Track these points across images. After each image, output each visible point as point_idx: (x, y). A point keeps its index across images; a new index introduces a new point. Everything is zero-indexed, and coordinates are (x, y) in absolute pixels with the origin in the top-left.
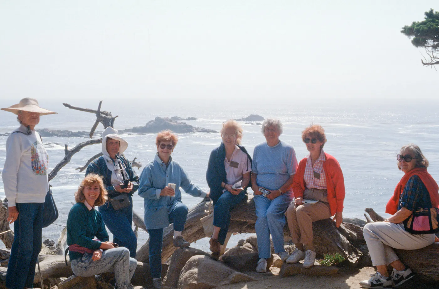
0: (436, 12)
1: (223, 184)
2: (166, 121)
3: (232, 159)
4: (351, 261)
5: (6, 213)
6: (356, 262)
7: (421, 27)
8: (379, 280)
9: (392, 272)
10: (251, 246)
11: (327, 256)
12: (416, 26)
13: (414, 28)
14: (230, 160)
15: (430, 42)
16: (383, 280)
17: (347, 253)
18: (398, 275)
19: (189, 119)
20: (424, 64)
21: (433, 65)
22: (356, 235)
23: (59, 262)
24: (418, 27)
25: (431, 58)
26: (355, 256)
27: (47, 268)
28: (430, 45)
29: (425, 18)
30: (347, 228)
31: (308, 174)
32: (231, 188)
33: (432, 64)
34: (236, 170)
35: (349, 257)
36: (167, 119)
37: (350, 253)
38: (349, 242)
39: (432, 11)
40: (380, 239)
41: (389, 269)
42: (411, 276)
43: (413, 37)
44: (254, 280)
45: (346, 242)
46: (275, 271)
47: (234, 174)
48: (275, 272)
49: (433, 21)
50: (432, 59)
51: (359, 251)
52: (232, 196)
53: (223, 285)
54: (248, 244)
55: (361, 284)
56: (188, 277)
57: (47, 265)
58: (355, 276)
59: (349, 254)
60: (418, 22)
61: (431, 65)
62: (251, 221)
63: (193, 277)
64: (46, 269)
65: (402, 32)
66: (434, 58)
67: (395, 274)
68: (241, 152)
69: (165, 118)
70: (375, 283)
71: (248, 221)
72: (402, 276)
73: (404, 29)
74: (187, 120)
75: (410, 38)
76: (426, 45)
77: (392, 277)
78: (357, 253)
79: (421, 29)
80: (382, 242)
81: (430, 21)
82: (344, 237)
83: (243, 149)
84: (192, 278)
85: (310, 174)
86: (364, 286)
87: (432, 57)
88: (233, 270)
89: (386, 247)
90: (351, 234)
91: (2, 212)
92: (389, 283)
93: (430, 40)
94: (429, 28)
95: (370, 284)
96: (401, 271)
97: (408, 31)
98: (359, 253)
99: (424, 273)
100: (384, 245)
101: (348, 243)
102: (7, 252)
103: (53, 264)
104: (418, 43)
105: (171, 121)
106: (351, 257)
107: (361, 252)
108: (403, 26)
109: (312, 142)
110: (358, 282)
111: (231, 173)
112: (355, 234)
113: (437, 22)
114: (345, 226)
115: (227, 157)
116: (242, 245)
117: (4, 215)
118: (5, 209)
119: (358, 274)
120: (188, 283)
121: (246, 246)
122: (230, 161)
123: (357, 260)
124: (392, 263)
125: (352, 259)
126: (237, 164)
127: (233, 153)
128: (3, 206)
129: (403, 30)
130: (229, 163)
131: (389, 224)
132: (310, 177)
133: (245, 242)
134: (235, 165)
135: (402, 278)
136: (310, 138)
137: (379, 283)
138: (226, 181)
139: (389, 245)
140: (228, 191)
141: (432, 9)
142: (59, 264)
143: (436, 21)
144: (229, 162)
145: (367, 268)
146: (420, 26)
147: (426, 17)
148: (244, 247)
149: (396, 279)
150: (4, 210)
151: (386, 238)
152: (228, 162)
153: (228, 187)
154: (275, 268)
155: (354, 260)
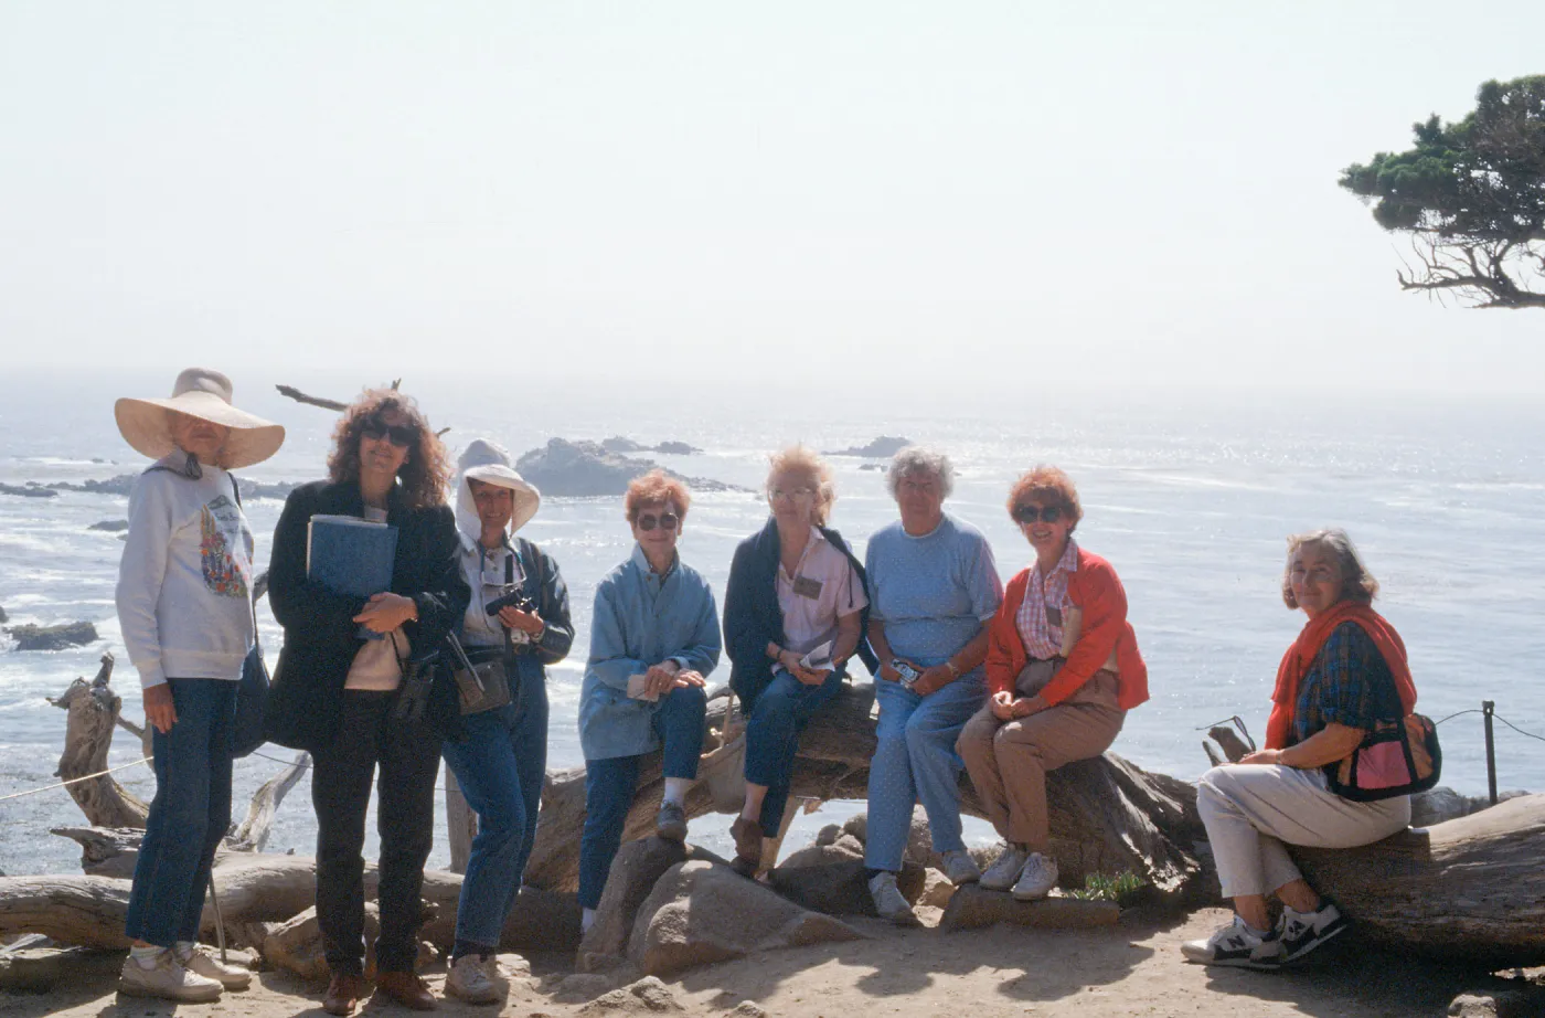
0: (1449, 125)
1: (773, 648)
2: (586, 454)
3: (800, 573)
4: (1161, 886)
5: (98, 721)
6: (1176, 890)
7: (1398, 170)
8: (1239, 941)
9: (1282, 917)
10: (857, 844)
11: (1095, 879)
12: (1383, 165)
13: (1376, 172)
14: (797, 571)
15: (1432, 218)
16: (1253, 940)
17: (1148, 861)
18: (1298, 925)
19: (666, 448)
20: (1407, 286)
21: (1433, 290)
22: (1180, 809)
23: (265, 872)
24: (1391, 171)
25: (1429, 267)
26: (1175, 871)
27: (231, 886)
28: (1429, 227)
29: (1417, 143)
30: (1154, 788)
31: (1032, 614)
32: (796, 665)
33: (1430, 286)
34: (813, 606)
35: (1154, 874)
36: (589, 447)
37: (1159, 863)
38: (1156, 829)
39: (1435, 121)
40: (1247, 815)
41: (1272, 907)
42: (1336, 928)
43: (1375, 201)
44: (863, 937)
45: (1147, 827)
46: (930, 916)
47: (808, 618)
48: (930, 919)
49: (1438, 154)
50: (1432, 270)
51: (1188, 860)
52: (801, 689)
53: (768, 949)
54: (850, 839)
55: (1186, 950)
56: (661, 925)
57: (232, 879)
58: (1172, 931)
59: (1155, 862)
60: (1392, 155)
61: (1428, 291)
62: (856, 762)
63: (675, 923)
64: (228, 890)
65: (1343, 183)
66: (1436, 267)
67: (1289, 923)
68: (829, 547)
69: (581, 443)
70: (1226, 947)
71: (848, 760)
72: (1311, 929)
73: (1349, 173)
74: (657, 449)
75: (1367, 204)
76: (1418, 225)
77: (1282, 932)
78: (1181, 865)
79: (1399, 176)
80: (1254, 826)
81: (1429, 154)
82: (1142, 814)
83: (834, 539)
84: (675, 927)
85: (1038, 616)
86: (1195, 957)
87: (1432, 263)
88: (800, 909)
89: (1265, 843)
90: (1163, 804)
91: (87, 717)
92: (1271, 949)
93: (1432, 212)
94: (1424, 173)
95: (1213, 950)
96: (1307, 912)
97: (1360, 181)
98: (1190, 865)
99: (1374, 919)
100: (1261, 834)
101: (1154, 834)
102: (107, 838)
103: (248, 875)
104: (1392, 216)
105: (602, 452)
106: (1162, 874)
107: (1194, 863)
108: (1347, 165)
109: (1045, 518)
110: (1179, 946)
111: (798, 615)
112: (1176, 806)
113: (1449, 156)
114: (1147, 782)
115: (786, 566)
116: (831, 842)
117: (94, 728)
118: (97, 709)
119: (1182, 926)
120: (662, 942)
121: (843, 845)
122: (795, 577)
123: (1179, 883)
124: (1281, 889)
125: (1164, 880)
126: (818, 586)
127: (803, 551)
128: (91, 698)
129: (1346, 176)
130: (792, 582)
131: (1276, 772)
132: (1037, 623)
133: (841, 832)
134: (809, 588)
135: (1310, 934)
136: (1039, 505)
137: (1239, 948)
138: (781, 641)
139: (1273, 834)
140: (787, 672)
141: (1437, 114)
142: (267, 877)
143: (1447, 152)
144: (791, 578)
145: (1213, 909)
146: (1398, 167)
147: (1418, 138)
148: (835, 846)
149: (1292, 937)
150: (93, 711)
151: (1267, 813)
152: (788, 579)
153: (790, 659)
154: (930, 908)
155: (1171, 883)
